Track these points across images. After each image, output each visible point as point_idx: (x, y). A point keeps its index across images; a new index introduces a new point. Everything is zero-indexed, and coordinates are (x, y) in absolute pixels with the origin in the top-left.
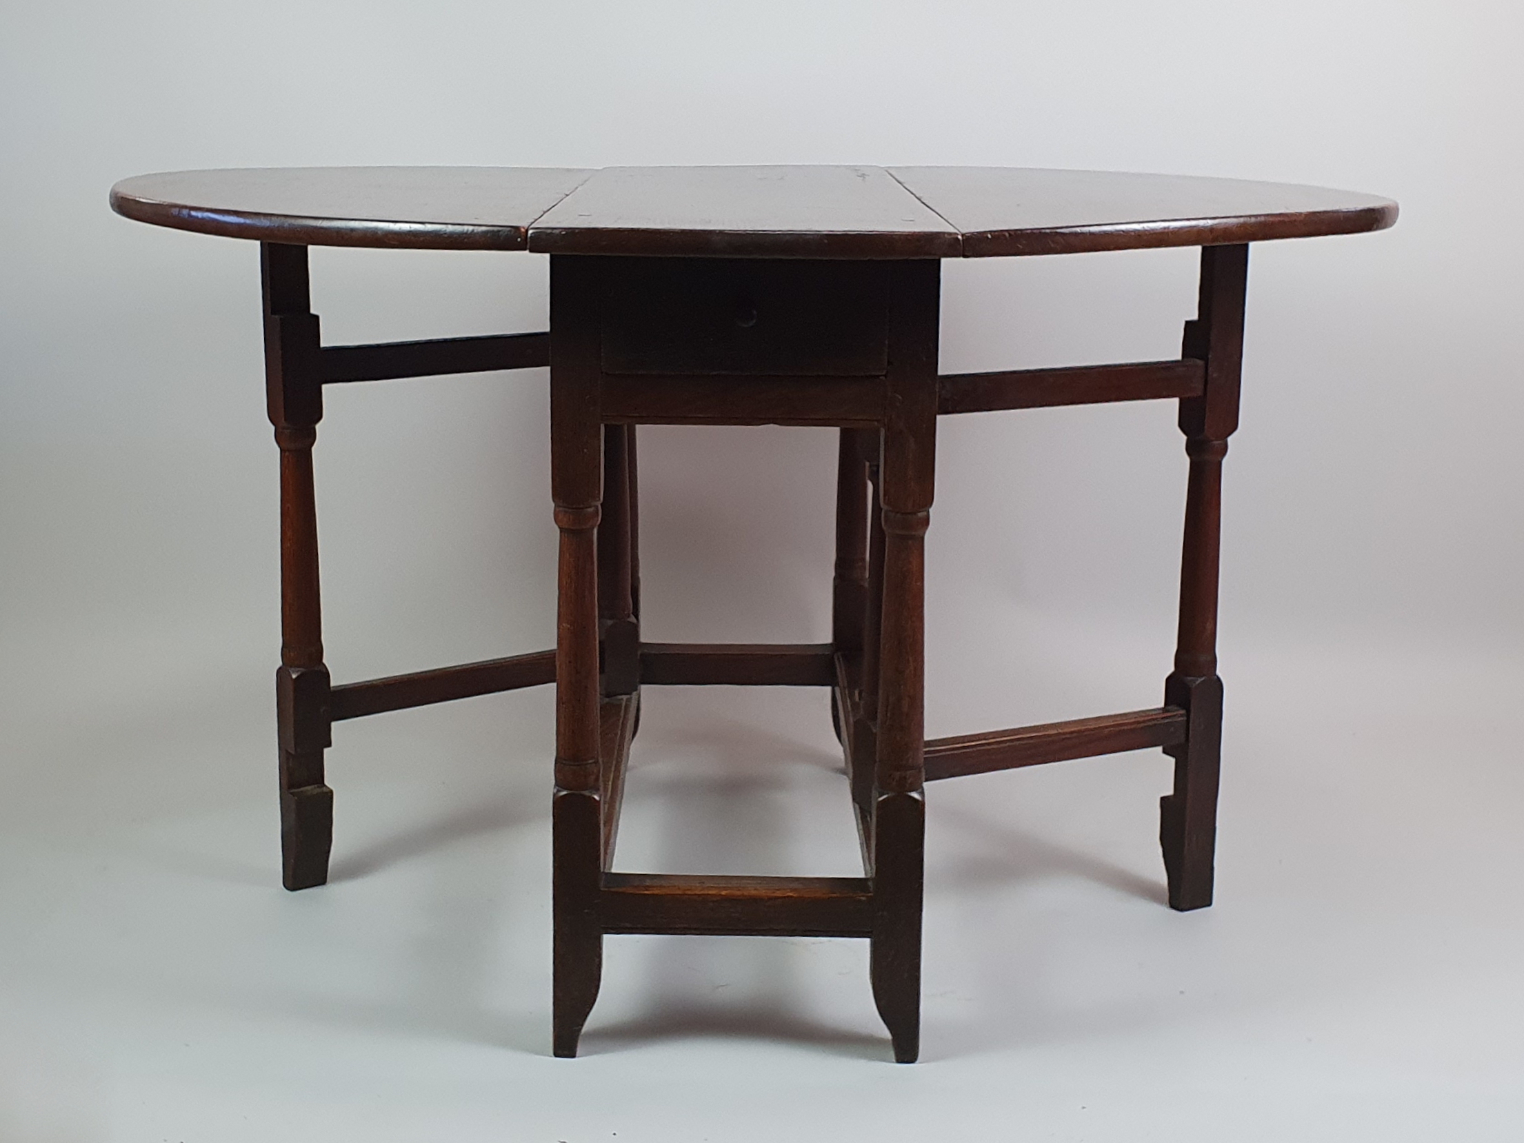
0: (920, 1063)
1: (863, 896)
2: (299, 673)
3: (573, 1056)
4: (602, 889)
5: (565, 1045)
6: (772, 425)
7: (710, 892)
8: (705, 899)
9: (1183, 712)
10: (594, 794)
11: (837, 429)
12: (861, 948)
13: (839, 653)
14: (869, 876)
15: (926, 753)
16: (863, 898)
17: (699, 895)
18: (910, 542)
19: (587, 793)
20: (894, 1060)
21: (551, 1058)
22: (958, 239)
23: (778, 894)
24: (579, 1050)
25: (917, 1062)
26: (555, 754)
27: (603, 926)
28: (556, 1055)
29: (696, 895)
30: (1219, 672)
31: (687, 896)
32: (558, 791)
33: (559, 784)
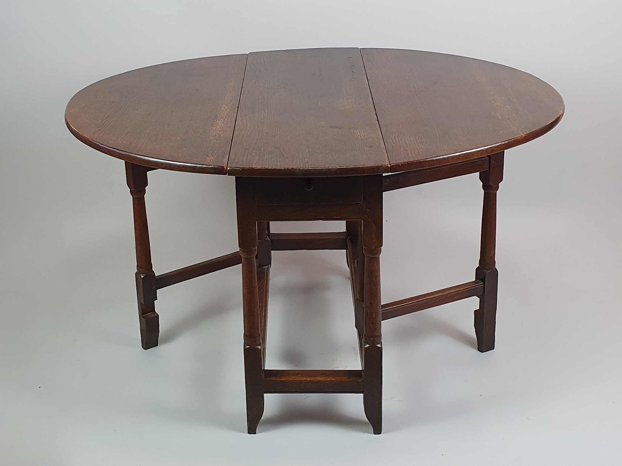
1: (360, 380)
2: (144, 276)
3: (255, 433)
4: (264, 379)
5: (252, 430)
6: (320, 221)
9: (483, 283)
10: (259, 346)
11: (345, 222)
12: (360, 397)
13: (349, 238)
14: (363, 369)
15: (382, 311)
16: (360, 381)
17: (299, 380)
18: (374, 259)
19: (256, 346)
20: (373, 433)
21: (247, 434)
22: (388, 167)
24: (257, 431)
25: (382, 433)
26: (243, 333)
27: (264, 391)
28: (249, 433)
30: (497, 266)
32: (246, 346)
33: (246, 343)
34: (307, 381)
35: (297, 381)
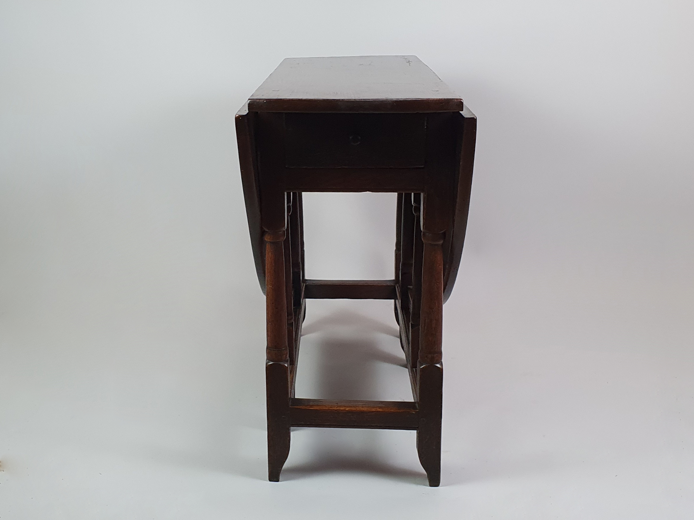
0: (441, 486)
3: (278, 481)
4: (290, 407)
5: (274, 476)
6: (368, 192)
7: (341, 409)
8: (338, 412)
10: (285, 364)
12: (413, 434)
13: (398, 285)
14: (416, 401)
16: (414, 412)
17: (336, 410)
19: (282, 363)
20: (429, 485)
21: (267, 482)
23: (374, 410)
24: (281, 478)
26: (266, 345)
27: (291, 423)
28: (270, 481)
29: (334, 410)
31: (330, 410)
32: (269, 362)
33: (269, 359)
34: (345, 411)
35: (333, 411)
